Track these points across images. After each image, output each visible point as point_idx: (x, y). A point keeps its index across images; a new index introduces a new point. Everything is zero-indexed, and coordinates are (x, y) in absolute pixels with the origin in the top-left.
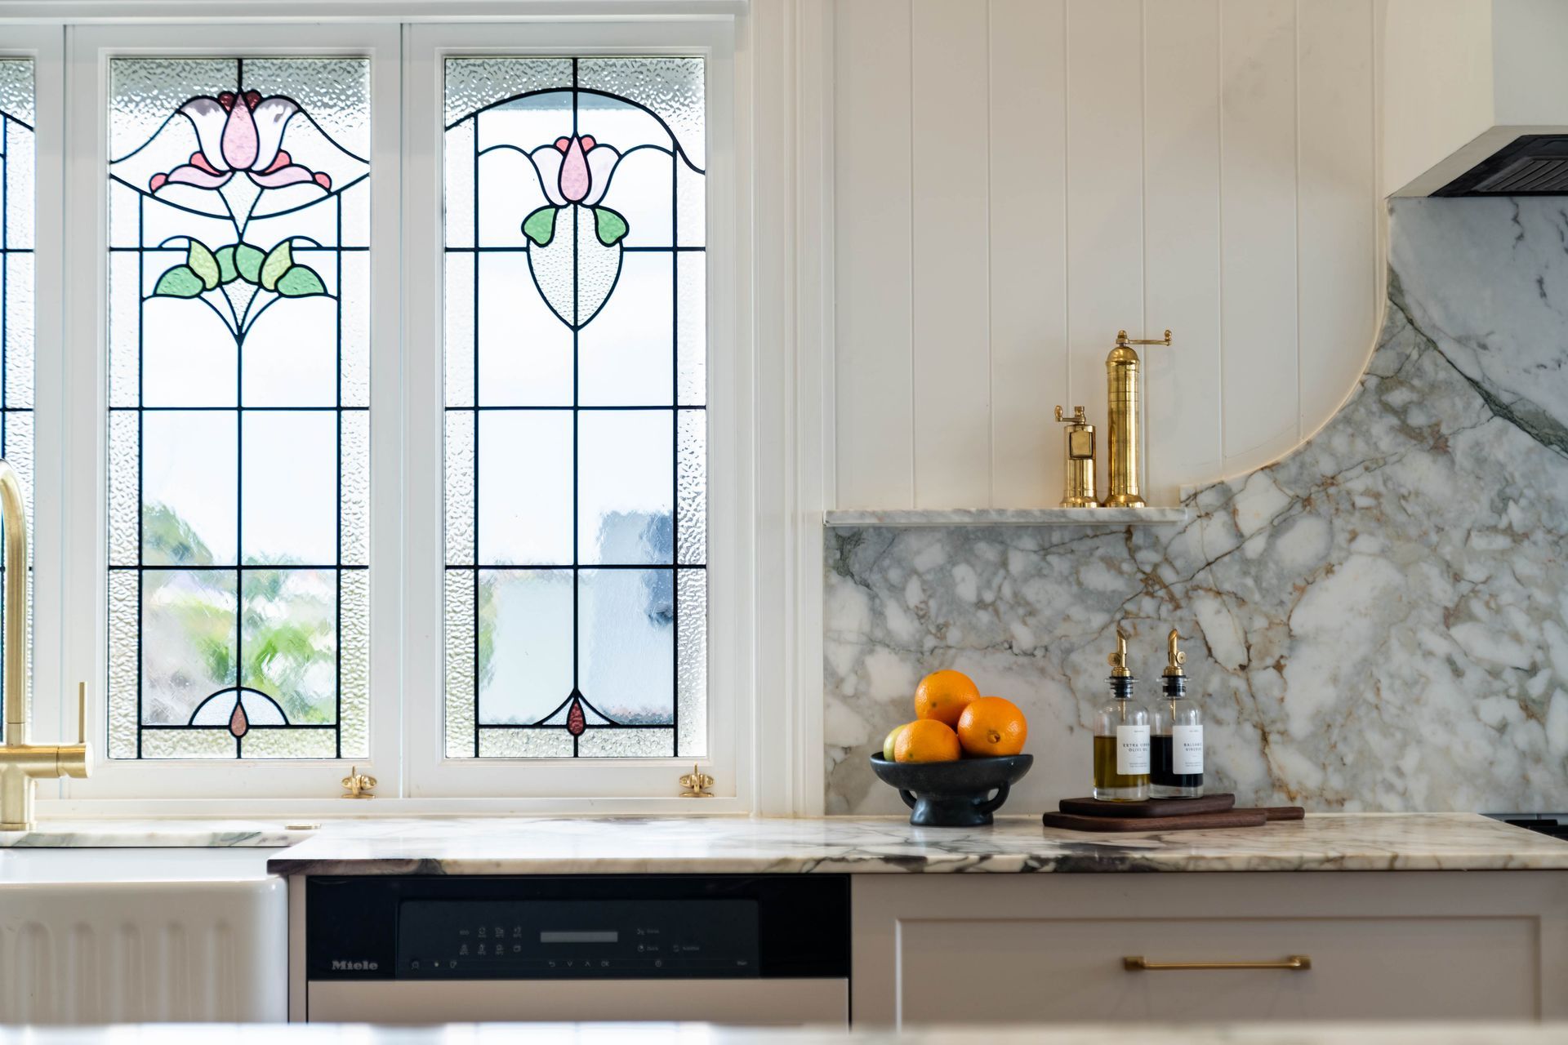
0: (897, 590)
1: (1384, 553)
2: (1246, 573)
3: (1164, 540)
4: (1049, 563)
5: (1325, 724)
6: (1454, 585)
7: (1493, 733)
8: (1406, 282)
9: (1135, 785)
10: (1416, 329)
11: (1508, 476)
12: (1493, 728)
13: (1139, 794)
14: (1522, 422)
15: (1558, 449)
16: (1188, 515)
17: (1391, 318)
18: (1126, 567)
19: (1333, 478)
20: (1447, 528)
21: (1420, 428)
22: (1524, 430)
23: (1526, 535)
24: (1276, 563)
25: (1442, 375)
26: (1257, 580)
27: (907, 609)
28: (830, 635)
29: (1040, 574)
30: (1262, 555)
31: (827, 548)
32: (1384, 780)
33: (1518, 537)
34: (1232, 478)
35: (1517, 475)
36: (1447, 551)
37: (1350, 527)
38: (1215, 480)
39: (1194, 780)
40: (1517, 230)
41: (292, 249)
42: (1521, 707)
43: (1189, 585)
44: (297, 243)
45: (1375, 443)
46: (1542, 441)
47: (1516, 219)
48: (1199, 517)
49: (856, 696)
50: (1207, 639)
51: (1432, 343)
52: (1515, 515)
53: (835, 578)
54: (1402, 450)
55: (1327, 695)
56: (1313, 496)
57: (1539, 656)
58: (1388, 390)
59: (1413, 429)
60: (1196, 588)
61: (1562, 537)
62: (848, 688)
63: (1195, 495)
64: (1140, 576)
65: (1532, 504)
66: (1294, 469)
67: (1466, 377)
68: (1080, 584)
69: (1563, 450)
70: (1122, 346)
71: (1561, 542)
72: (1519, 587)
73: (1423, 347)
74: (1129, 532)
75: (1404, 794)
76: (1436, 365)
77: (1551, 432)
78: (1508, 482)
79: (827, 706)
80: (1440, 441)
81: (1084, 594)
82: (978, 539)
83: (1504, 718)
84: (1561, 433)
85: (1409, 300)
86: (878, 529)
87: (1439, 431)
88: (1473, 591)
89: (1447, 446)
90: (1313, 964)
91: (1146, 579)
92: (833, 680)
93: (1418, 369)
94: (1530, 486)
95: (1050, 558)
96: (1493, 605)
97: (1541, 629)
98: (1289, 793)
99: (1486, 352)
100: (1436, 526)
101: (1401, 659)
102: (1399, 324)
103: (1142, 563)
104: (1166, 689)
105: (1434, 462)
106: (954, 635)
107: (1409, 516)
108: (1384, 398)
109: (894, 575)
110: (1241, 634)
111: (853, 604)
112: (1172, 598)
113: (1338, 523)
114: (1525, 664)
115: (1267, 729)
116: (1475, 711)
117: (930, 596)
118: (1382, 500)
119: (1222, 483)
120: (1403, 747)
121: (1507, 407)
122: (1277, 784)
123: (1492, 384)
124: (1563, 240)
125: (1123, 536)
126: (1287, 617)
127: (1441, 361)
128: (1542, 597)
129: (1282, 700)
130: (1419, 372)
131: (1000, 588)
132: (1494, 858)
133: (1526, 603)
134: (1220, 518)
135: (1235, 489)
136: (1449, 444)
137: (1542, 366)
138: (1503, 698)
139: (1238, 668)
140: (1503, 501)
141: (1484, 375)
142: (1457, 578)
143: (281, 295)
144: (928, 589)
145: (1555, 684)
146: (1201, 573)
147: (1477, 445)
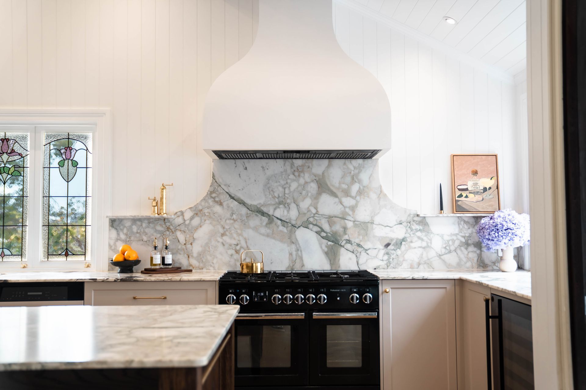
0: (122, 230)
1: (211, 223)
2: (185, 227)
3: (171, 221)
4: (150, 225)
5: (199, 254)
7: (230, 256)
8: (215, 174)
9: (157, 266)
10: (217, 183)
13: (158, 267)
15: (242, 205)
16: (176, 216)
17: (212, 181)
18: (164, 226)
19: (202, 210)
20: (222, 219)
22: (236, 201)
23: (236, 220)
24: (191, 225)
25: (222, 191)
26: (188, 228)
27: (124, 233)
28: (110, 238)
29: (148, 227)
30: (188, 224)
31: (109, 222)
32: (210, 265)
33: (235, 221)
34: (183, 210)
35: (235, 209)
36: (222, 223)
37: (204, 219)
38: (180, 210)
39: (170, 265)
40: (235, 165)
41: (15, 167)
42: (235, 251)
44: (16, 166)
45: (209, 204)
46: (239, 203)
47: (235, 163)
49: (114, 249)
50: (179, 239)
51: (220, 185)
52: (234, 216)
53: (111, 228)
54: (214, 205)
55: (200, 249)
56: (198, 213)
57: (238, 242)
59: (216, 201)
60: (176, 230)
61: (243, 221)
62: (113, 248)
63: (177, 213)
64: (167, 228)
65: (238, 215)
66: (194, 208)
67: (226, 192)
68: (155, 229)
70: (163, 186)
72: (235, 229)
73: (218, 186)
74: (164, 220)
75: (214, 267)
76: (221, 189)
77: (241, 202)
78: (233, 211)
79: (109, 251)
80: (221, 203)
81: (156, 231)
82: (137, 221)
83: (232, 253)
84: (243, 202)
85: (216, 178)
86: (119, 219)
87: (221, 201)
88: (227, 230)
90: (167, 298)
92: (110, 246)
94: (237, 211)
95: (150, 224)
96: (230, 233)
97: (239, 237)
98: (193, 267)
99: (230, 187)
100: (220, 219)
101: (213, 243)
102: (214, 182)
104: (165, 248)
105: (220, 207)
106: (132, 238)
107: (215, 217)
108: (211, 195)
109: (122, 227)
110: (185, 238)
111: (114, 233)
112: (172, 232)
113: (202, 218)
114: (236, 244)
115: (189, 255)
116: (227, 252)
117: (128, 231)
118: (210, 214)
119: (181, 211)
120: (214, 259)
121: (233, 197)
122: (189, 265)
123: (230, 192)
124: (244, 167)
125: (163, 220)
126: (193, 235)
127: (222, 189)
128: (239, 232)
129: (192, 250)
130: (218, 191)
131: (141, 230)
132: (198, 279)
133: (236, 233)
134: (181, 217)
135: (184, 212)
136: (223, 204)
137: (240, 190)
138: (232, 250)
139: (184, 244)
140: (232, 214)
141: (229, 191)
142: (224, 228)
143: (13, 176)
144: (128, 230)
145: (241, 247)
146: (178, 227)
147: (228, 204)
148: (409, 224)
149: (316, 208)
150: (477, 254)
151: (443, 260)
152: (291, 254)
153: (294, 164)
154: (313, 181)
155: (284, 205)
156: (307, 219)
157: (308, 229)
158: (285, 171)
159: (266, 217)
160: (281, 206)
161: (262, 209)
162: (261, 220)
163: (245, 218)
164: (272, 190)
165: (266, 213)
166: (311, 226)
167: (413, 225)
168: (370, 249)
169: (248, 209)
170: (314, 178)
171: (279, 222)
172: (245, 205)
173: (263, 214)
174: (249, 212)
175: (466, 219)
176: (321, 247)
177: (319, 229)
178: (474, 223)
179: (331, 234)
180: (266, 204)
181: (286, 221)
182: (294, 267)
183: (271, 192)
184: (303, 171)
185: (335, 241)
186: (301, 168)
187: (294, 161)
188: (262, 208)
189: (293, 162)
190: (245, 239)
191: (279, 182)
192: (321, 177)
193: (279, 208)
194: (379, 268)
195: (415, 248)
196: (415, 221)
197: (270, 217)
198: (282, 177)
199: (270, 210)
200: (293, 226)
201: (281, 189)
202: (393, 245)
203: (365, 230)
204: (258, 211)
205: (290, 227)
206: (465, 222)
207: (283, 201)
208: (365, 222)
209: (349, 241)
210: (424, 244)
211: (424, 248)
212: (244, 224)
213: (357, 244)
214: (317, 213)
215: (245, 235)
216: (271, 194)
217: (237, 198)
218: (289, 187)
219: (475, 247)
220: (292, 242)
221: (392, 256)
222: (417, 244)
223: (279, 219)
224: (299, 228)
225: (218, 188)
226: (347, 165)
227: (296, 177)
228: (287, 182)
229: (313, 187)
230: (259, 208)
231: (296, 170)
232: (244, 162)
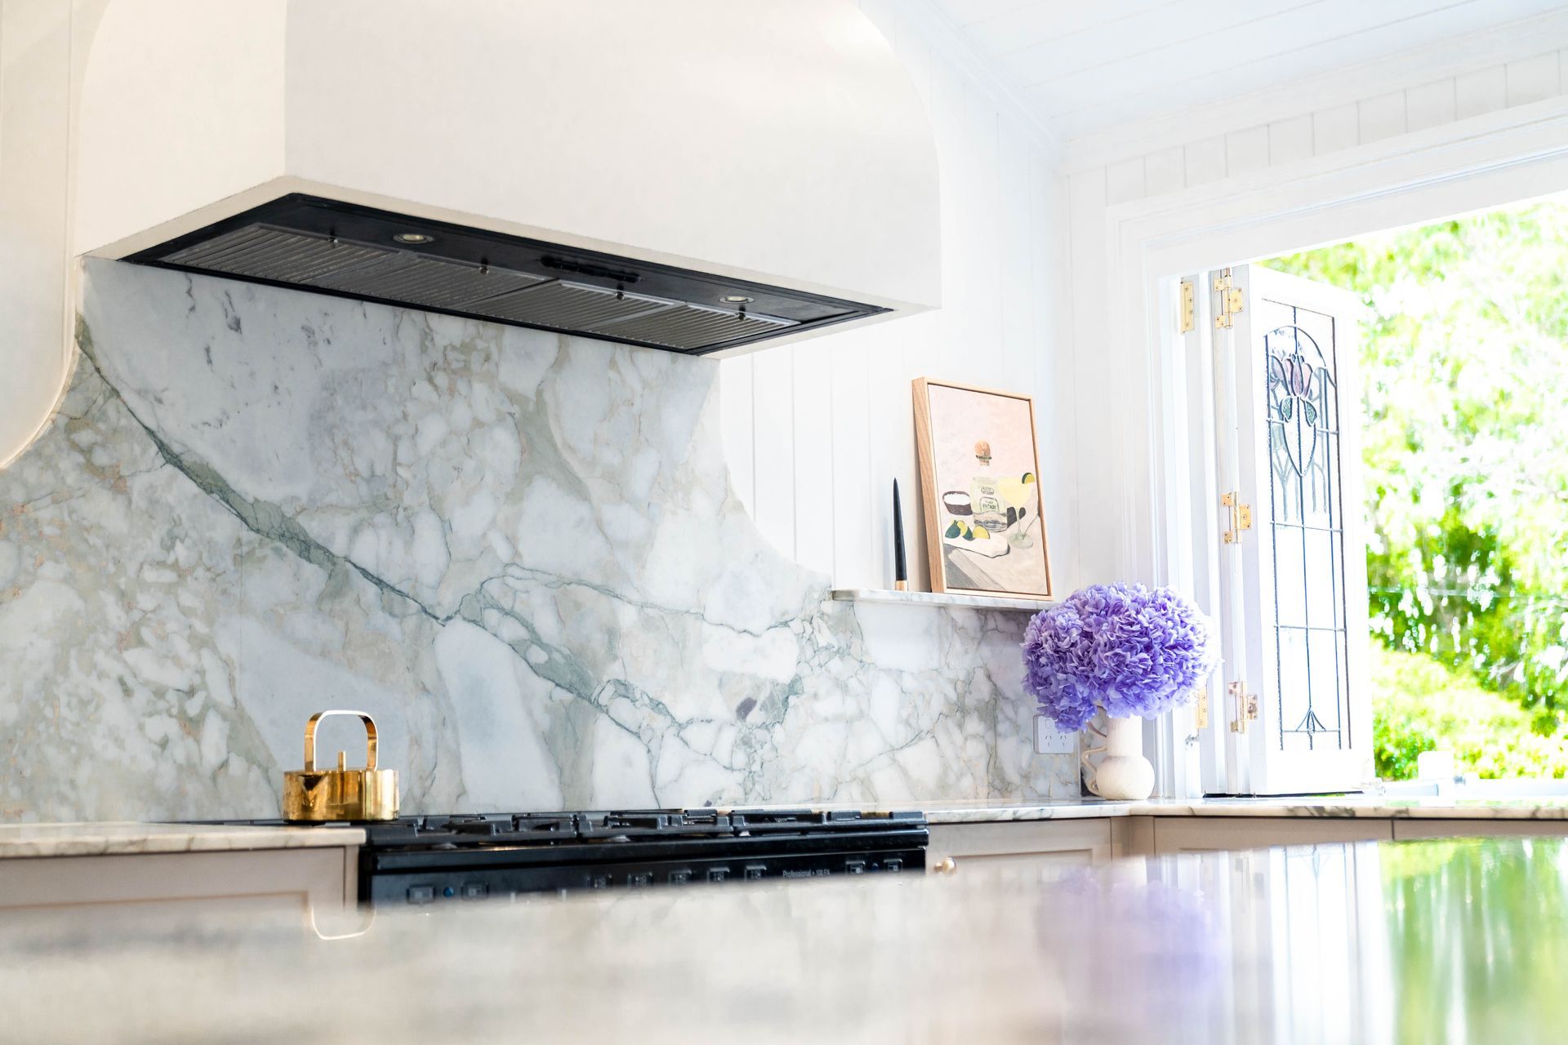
1: (69, 580)
6: (127, 613)
7: (156, 749)
8: (96, 336)
10: (102, 377)
11: (175, 517)
12: (156, 743)
14: (188, 470)
15: (218, 497)
17: (81, 365)
19: (23, 506)
20: (122, 560)
21: (103, 468)
22: (191, 478)
23: (189, 572)
25: (123, 422)
32: (59, 793)
33: (182, 573)
35: (183, 517)
36: (122, 582)
37: (36, 554)
40: (189, 303)
42: (181, 725)
45: (63, 478)
46: (205, 489)
47: (189, 292)
51: (115, 392)
52: (181, 552)
54: (86, 486)
55: (10, 711)
56: (4, 521)
57: (197, 680)
58: (76, 430)
59: (97, 468)
61: (218, 575)
65: (195, 544)
67: (144, 426)
69: (221, 498)
72: (182, 617)
73: (107, 394)
75: (77, 806)
76: (119, 412)
77: (212, 482)
78: (177, 523)
80: (119, 481)
83: (166, 736)
84: (220, 484)
85: (96, 351)
87: (118, 472)
88: (143, 618)
89: (125, 487)
93: (103, 414)
94: (193, 528)
96: (160, 632)
97: (199, 655)
99: (161, 406)
100: (114, 558)
101: (78, 679)
102: (87, 370)
105: (114, 499)
107: (90, 547)
108: (73, 436)
113: (27, 548)
114: (185, 688)
116: (141, 727)
118: (66, 530)
120: (76, 762)
121: (177, 456)
124: (227, 316)
127: (124, 410)
128: (201, 627)
130: (104, 416)
133: (187, 632)
136: (128, 484)
137: (207, 423)
138: (165, 716)
140: (171, 540)
141: (159, 426)
142: (130, 606)
145: (209, 705)
147: (151, 488)
148: (807, 624)
149: (511, 540)
150: (987, 746)
151: (900, 767)
152: (416, 742)
153: (435, 335)
154: (500, 420)
155: (394, 516)
156: (478, 586)
157: (483, 627)
158: (400, 360)
159: (320, 565)
160: (380, 518)
161: (300, 527)
162: (296, 576)
163: (227, 563)
164: (346, 443)
165: (319, 547)
166: (492, 616)
167: (819, 631)
168: (690, 722)
169: (244, 519)
170: (507, 407)
171: (372, 589)
172: (227, 502)
173: (307, 548)
174: (247, 535)
175: (960, 617)
176: (530, 713)
177: (522, 633)
178: (979, 635)
179: (565, 657)
180: (319, 504)
181: (398, 587)
182: (427, 800)
183: (343, 453)
184: (464, 372)
185: (578, 687)
186: (462, 357)
187: (434, 319)
188: (303, 521)
189: (428, 326)
190: (227, 663)
191: (375, 408)
192: (531, 407)
193: (372, 525)
194: (720, 798)
195: (827, 720)
196: (826, 617)
197: (334, 564)
198: (386, 386)
199: (333, 534)
200: (426, 612)
201: (381, 441)
202: (763, 707)
203: (678, 643)
204: (283, 535)
205: (414, 618)
206: (956, 627)
207: (390, 494)
208: (677, 612)
209: (624, 689)
210: (851, 707)
211: (849, 722)
212: (224, 592)
213: (651, 700)
214: (515, 561)
215: (228, 647)
216: (342, 459)
217: (195, 463)
218: (413, 437)
219: (981, 718)
220: (421, 686)
221: (760, 752)
222: (829, 705)
223: (373, 577)
224: (450, 622)
225: (105, 402)
226: (619, 372)
227: (440, 396)
228: (404, 412)
229: (502, 447)
230: (290, 518)
231: (441, 363)
232: (228, 295)
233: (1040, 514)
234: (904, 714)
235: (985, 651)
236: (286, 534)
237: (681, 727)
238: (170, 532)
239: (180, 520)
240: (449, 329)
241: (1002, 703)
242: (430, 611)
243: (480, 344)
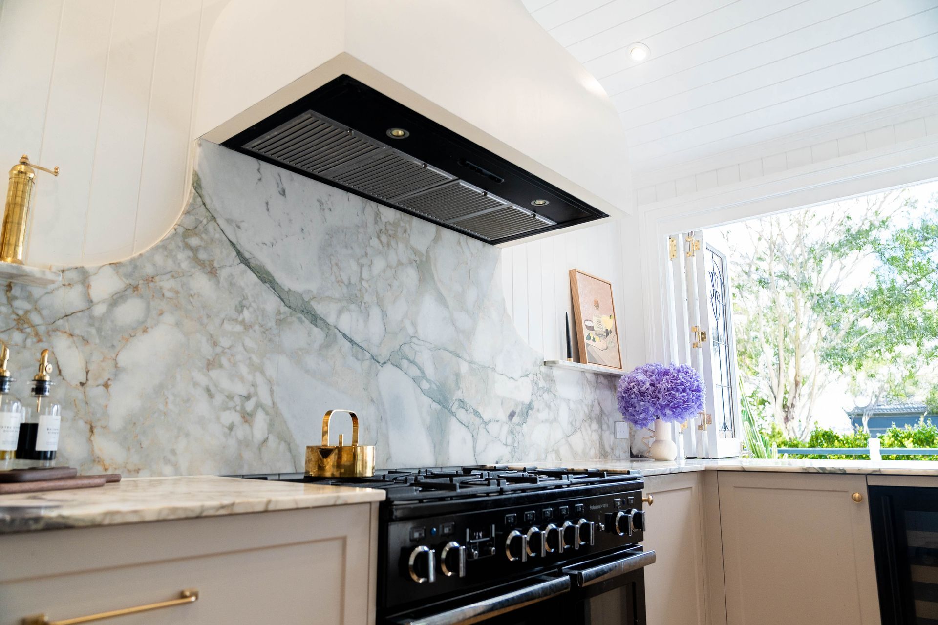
1: (178, 324)
2: (91, 325)
3: (36, 296)
5: (132, 422)
6: (213, 348)
7: (227, 430)
8: (204, 183)
10: (206, 208)
11: (244, 294)
12: (227, 427)
14: (253, 269)
15: (269, 286)
16: (58, 281)
17: (194, 199)
18: (4, 309)
19: (153, 278)
20: (212, 316)
21: (204, 261)
22: (254, 273)
23: (251, 326)
24: (112, 322)
25: (217, 236)
26: (99, 330)
30: (103, 315)
32: (164, 458)
33: (247, 327)
34: (89, 265)
35: (249, 295)
36: (211, 328)
37: (160, 308)
38: (78, 265)
40: (259, 176)
42: (242, 417)
43: (50, 328)
45: (179, 264)
46: (262, 280)
47: (259, 170)
48: (64, 285)
50: (59, 364)
51: (213, 218)
52: (246, 315)
54: (193, 270)
55: (136, 405)
56: (140, 286)
57: (252, 390)
58: (189, 236)
59: (200, 260)
60: (54, 330)
61: (267, 330)
63: (64, 270)
65: (255, 311)
66: (130, 269)
67: (229, 240)
69: (271, 287)
70: (24, 163)
71: (267, 332)
72: (245, 352)
73: (209, 218)
74: (10, 286)
75: (175, 466)
76: (215, 230)
77: (266, 277)
78: (245, 298)
80: (213, 270)
83: (233, 423)
84: (270, 278)
85: (204, 193)
87: (213, 264)
88: (223, 352)
89: (217, 273)
91: (18, 319)
93: (206, 230)
94: (254, 301)
96: (232, 361)
97: (254, 376)
98: (104, 466)
99: (240, 230)
100: (207, 315)
101: (181, 386)
102: (198, 203)
103: (16, 308)
105: (209, 280)
107: (194, 306)
108: (186, 240)
110: (83, 363)
112: (37, 334)
113: (153, 303)
114: (245, 393)
115: (93, 425)
116: (218, 418)
118: (179, 295)
119: (83, 267)
120: (177, 437)
121: (247, 260)
122: (97, 460)
123: (241, 246)
124: (278, 187)
125: (5, 286)
126: (115, 355)
127: (218, 229)
128: (256, 359)
129: (106, 406)
130: (206, 231)
133: (248, 362)
135: (90, 273)
136: (218, 272)
137: (265, 243)
138: (233, 411)
139: (79, 384)
140: (240, 308)
141: (238, 241)
142: (215, 344)
145: (259, 405)
146: (61, 321)
147: (231, 275)
148: (535, 376)
149: (414, 324)
150: (599, 435)
151: (570, 445)
153: (381, 216)
154: (411, 263)
155: (360, 307)
156: (398, 347)
157: (401, 369)
158: (365, 225)
159: (322, 329)
160: (353, 307)
161: (312, 307)
162: (309, 334)
163: (271, 324)
164: (337, 264)
165: (321, 319)
166: (405, 363)
167: (540, 380)
168: (490, 421)
169: (282, 300)
170: (413, 257)
171: (347, 344)
172: (274, 289)
173: (315, 319)
174: (284, 309)
175: (589, 376)
176: (421, 415)
177: (418, 373)
178: (595, 385)
179: (437, 386)
180: (322, 296)
181: (360, 344)
183: (335, 269)
184: (394, 236)
185: (443, 402)
186: (394, 229)
187: (382, 208)
188: (314, 304)
189: (379, 211)
191: (352, 248)
192: (424, 259)
193: (349, 310)
194: (502, 460)
195: (543, 421)
196: (542, 374)
197: (329, 329)
198: (358, 238)
199: (329, 313)
200: (374, 359)
201: (354, 266)
202: (519, 415)
203: (485, 382)
204: (303, 311)
205: (368, 361)
206: (588, 381)
207: (358, 295)
208: (485, 367)
209: (462, 403)
210: (551, 416)
211: (551, 423)
212: (270, 340)
213: (474, 410)
214: (415, 335)
215: (270, 371)
216: (335, 273)
217: (257, 265)
218: (370, 266)
219: (597, 423)
220: (370, 398)
221: (517, 437)
222: (543, 415)
223: (348, 338)
224: (385, 365)
225: (207, 223)
226: (462, 247)
227: (383, 247)
228: (366, 252)
229: (410, 276)
230: (307, 302)
231: (384, 230)
232: (280, 176)
233: (616, 333)
234: (571, 420)
235: (598, 391)
236: (305, 310)
237: (486, 424)
238: (241, 302)
239: (247, 297)
240: (389, 214)
241: (604, 416)
242: (376, 359)
243: (402, 224)
